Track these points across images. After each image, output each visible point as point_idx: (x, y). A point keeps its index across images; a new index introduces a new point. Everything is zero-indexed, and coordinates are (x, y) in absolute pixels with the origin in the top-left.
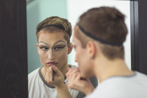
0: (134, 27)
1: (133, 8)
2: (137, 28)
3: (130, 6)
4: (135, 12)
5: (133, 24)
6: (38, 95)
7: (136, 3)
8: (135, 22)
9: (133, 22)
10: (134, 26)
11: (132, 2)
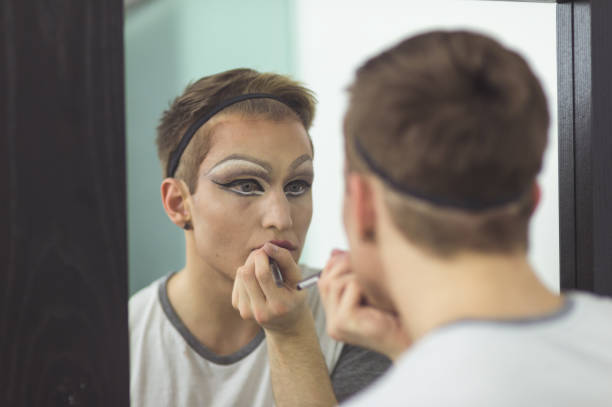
0: (571, 112)
1: (567, 34)
2: (589, 114)
3: (558, 26)
4: (576, 49)
5: (570, 101)
6: (166, 394)
7: (584, 13)
8: (578, 92)
9: (569, 94)
10: (571, 107)
11: (567, 7)
